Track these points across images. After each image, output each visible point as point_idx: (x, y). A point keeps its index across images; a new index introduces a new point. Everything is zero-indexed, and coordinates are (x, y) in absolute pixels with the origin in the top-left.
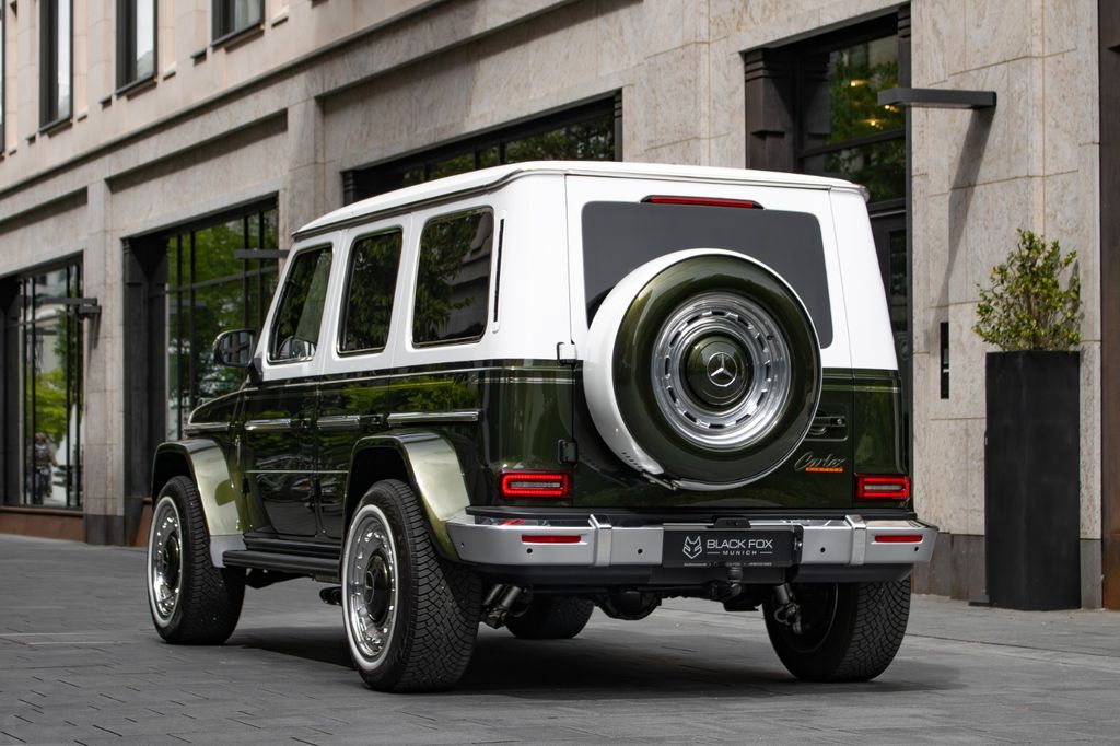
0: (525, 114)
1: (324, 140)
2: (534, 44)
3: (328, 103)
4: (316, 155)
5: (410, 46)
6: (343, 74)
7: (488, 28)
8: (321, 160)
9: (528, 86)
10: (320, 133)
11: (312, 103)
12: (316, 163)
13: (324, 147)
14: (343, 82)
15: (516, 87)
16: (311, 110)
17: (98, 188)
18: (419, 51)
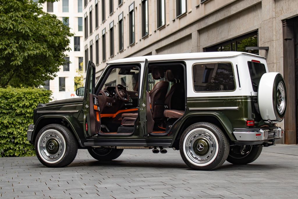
0: (239, 35)
3: (200, 32)
4: (198, 44)
6: (203, 25)
7: (231, 14)
8: (199, 45)
9: (240, 28)
10: (199, 39)
11: (197, 32)
13: (200, 42)
14: (203, 27)
15: (238, 28)
16: (197, 34)
17: (154, 52)
18: (218, 20)
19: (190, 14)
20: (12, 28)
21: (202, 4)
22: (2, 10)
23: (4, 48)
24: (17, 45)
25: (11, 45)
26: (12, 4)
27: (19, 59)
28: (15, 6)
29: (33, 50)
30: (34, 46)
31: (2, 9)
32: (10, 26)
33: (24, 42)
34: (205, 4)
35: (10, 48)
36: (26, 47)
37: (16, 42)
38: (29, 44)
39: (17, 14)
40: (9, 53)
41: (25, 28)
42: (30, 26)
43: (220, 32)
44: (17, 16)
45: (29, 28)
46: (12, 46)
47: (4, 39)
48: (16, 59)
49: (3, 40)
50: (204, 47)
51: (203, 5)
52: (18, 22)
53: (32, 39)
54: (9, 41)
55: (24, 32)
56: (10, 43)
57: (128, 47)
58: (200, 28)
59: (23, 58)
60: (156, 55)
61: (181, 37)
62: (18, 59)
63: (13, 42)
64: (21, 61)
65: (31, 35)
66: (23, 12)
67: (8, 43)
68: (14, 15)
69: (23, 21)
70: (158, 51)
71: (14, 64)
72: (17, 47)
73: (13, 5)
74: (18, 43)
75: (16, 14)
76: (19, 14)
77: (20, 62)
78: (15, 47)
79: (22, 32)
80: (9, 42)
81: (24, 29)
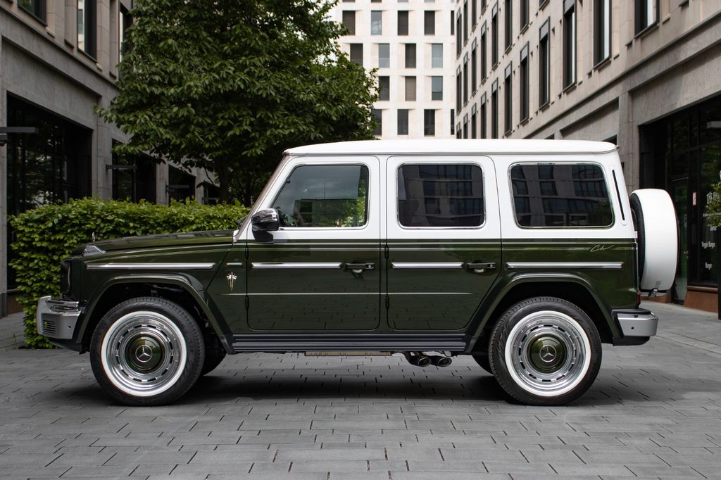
0: (702, 97)
1: (632, 111)
2: (706, 65)
3: (634, 93)
4: (628, 119)
5: (660, 66)
6: (637, 80)
7: (688, 56)
8: (631, 120)
9: (704, 83)
10: (630, 108)
11: (627, 94)
12: (628, 122)
13: (632, 114)
14: (637, 84)
15: (700, 85)
16: (627, 97)
17: (558, 134)
18: (664, 68)
19: (617, 59)
20: (242, 87)
21: (637, 38)
22: (227, 52)
23: (226, 124)
24: (252, 119)
25: (240, 119)
26: (246, 41)
27: (259, 144)
28: (251, 45)
29: (283, 128)
30: (285, 121)
31: (229, 50)
32: (239, 83)
33: (267, 114)
34: (642, 39)
35: (237, 126)
36: (271, 122)
37: (251, 113)
38: (276, 118)
39: (256, 60)
40: (235, 134)
41: (268, 88)
42: (279, 83)
43: (668, 94)
44: (254, 65)
45: (276, 88)
46: (242, 121)
47: (229, 108)
48: (253, 147)
49: (226, 111)
50: (640, 123)
51: (639, 40)
52: (256, 75)
53: (282, 108)
54: (238, 112)
55: (264, 96)
56: (240, 116)
57: (518, 126)
58: (633, 87)
59: (266, 143)
60: (560, 139)
61: (601, 106)
62: (257, 144)
63: (245, 113)
64: (263, 149)
65: (279, 101)
66: (268, 56)
67: (235, 115)
68: (248, 63)
69: (266, 74)
70: (566, 133)
71: (248, 155)
72: (251, 124)
73: (248, 43)
74: (254, 116)
75: (252, 60)
76: (260, 61)
77: (261, 150)
78: (248, 123)
79: (261, 94)
80: (237, 114)
81: (266, 89)
